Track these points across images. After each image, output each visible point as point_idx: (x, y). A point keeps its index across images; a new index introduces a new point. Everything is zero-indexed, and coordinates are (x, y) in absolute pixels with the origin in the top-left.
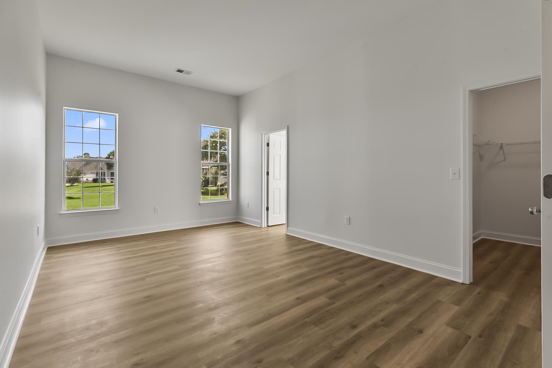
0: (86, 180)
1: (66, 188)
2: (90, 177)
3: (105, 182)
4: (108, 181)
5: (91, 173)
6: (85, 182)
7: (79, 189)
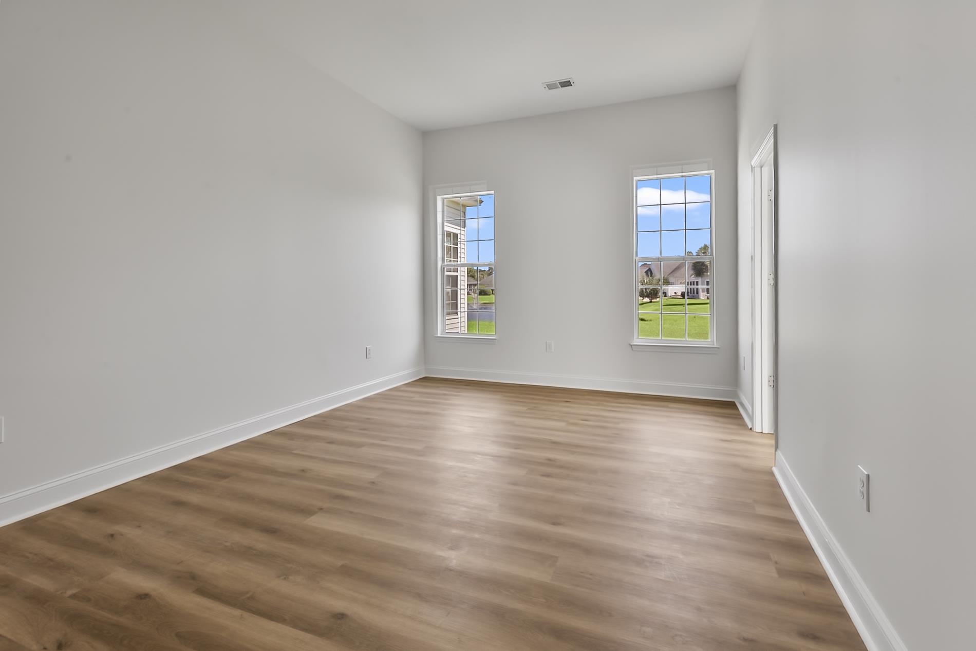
0: (674, 294)
1: (640, 306)
2: (679, 289)
3: (698, 298)
4: (703, 296)
5: (681, 283)
6: (672, 297)
7: (657, 307)
